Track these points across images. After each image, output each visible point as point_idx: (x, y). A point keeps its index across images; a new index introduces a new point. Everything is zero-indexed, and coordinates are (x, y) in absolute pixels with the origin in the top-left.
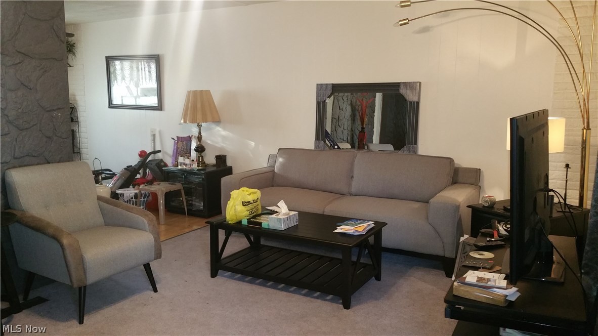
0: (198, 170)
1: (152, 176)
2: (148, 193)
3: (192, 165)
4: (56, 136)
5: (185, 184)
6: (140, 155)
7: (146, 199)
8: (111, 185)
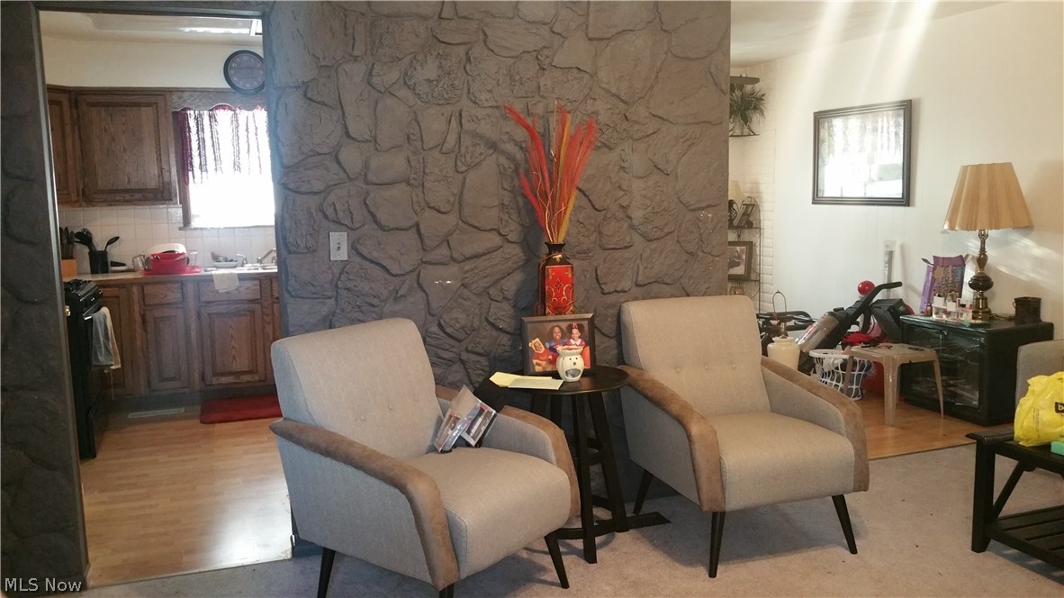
0: (972, 326)
1: (880, 331)
2: (869, 362)
3: (962, 314)
4: (703, 251)
5: (943, 351)
6: (861, 290)
7: (862, 373)
8: (802, 341)
